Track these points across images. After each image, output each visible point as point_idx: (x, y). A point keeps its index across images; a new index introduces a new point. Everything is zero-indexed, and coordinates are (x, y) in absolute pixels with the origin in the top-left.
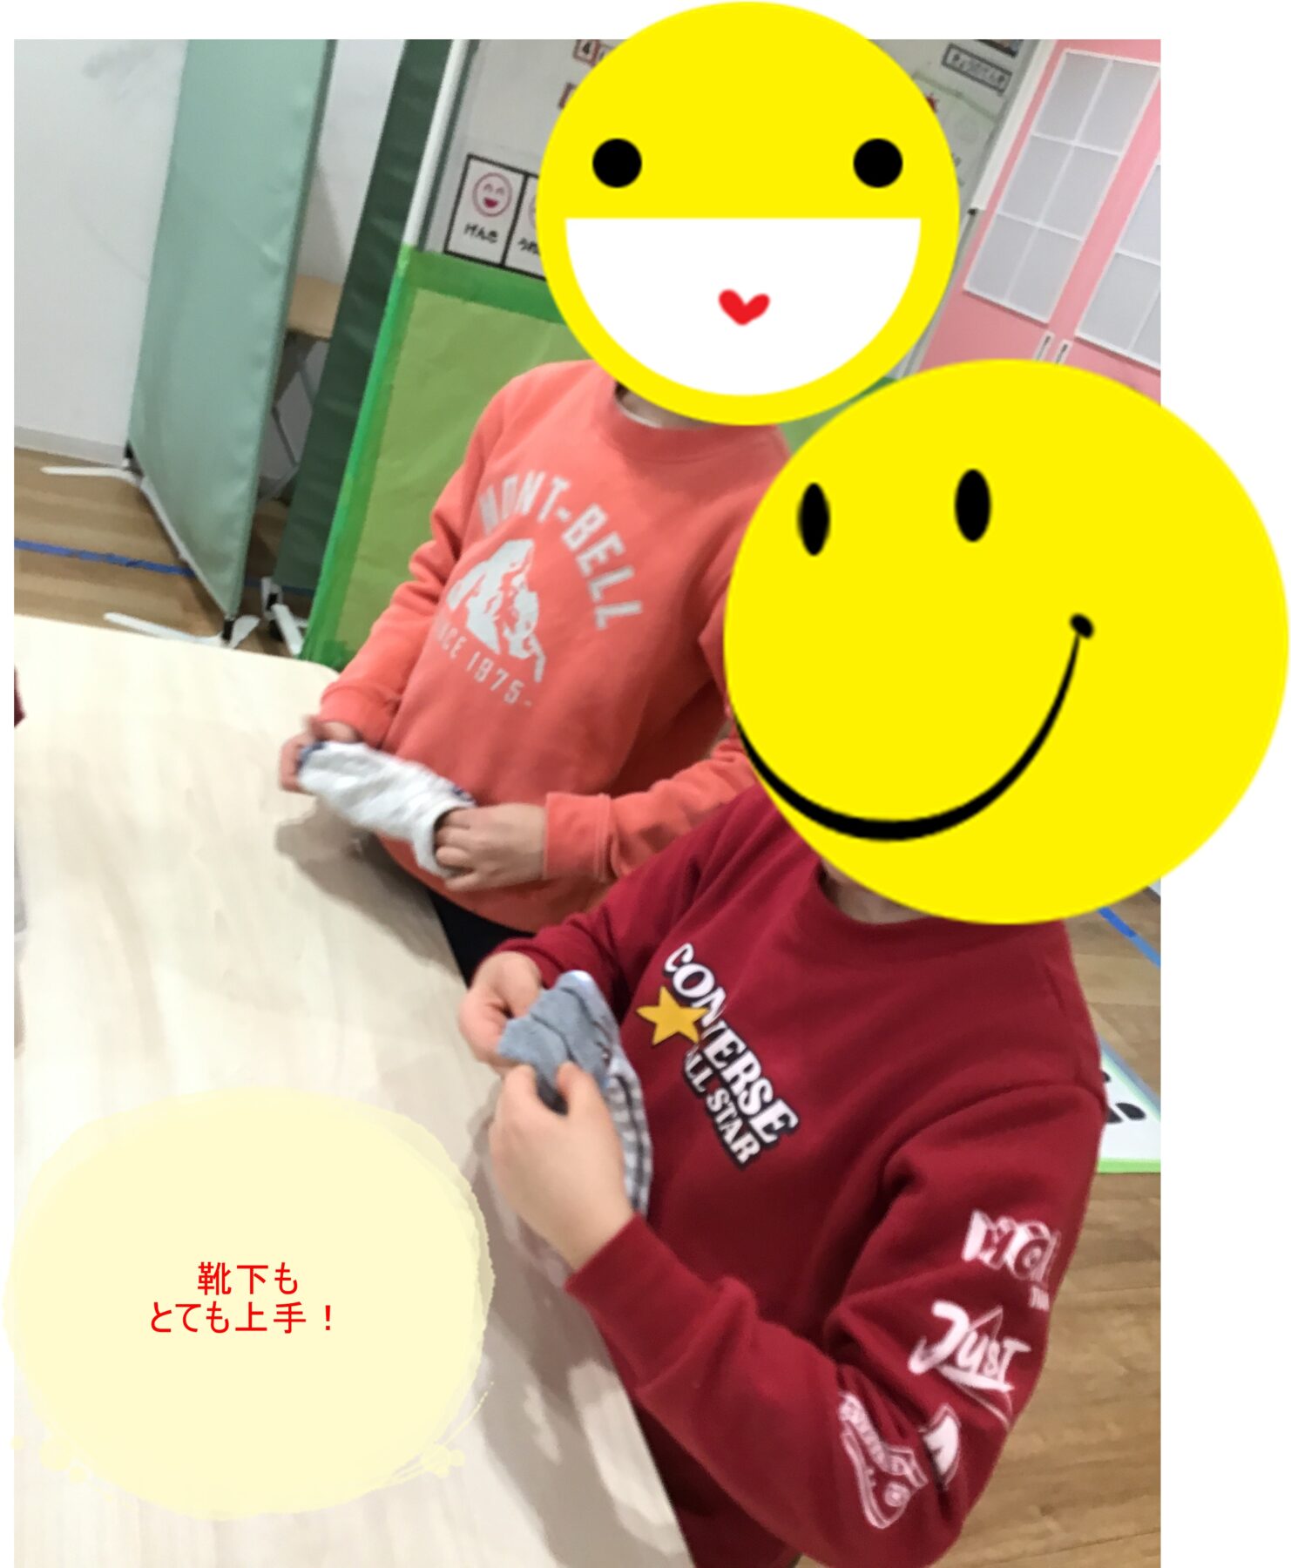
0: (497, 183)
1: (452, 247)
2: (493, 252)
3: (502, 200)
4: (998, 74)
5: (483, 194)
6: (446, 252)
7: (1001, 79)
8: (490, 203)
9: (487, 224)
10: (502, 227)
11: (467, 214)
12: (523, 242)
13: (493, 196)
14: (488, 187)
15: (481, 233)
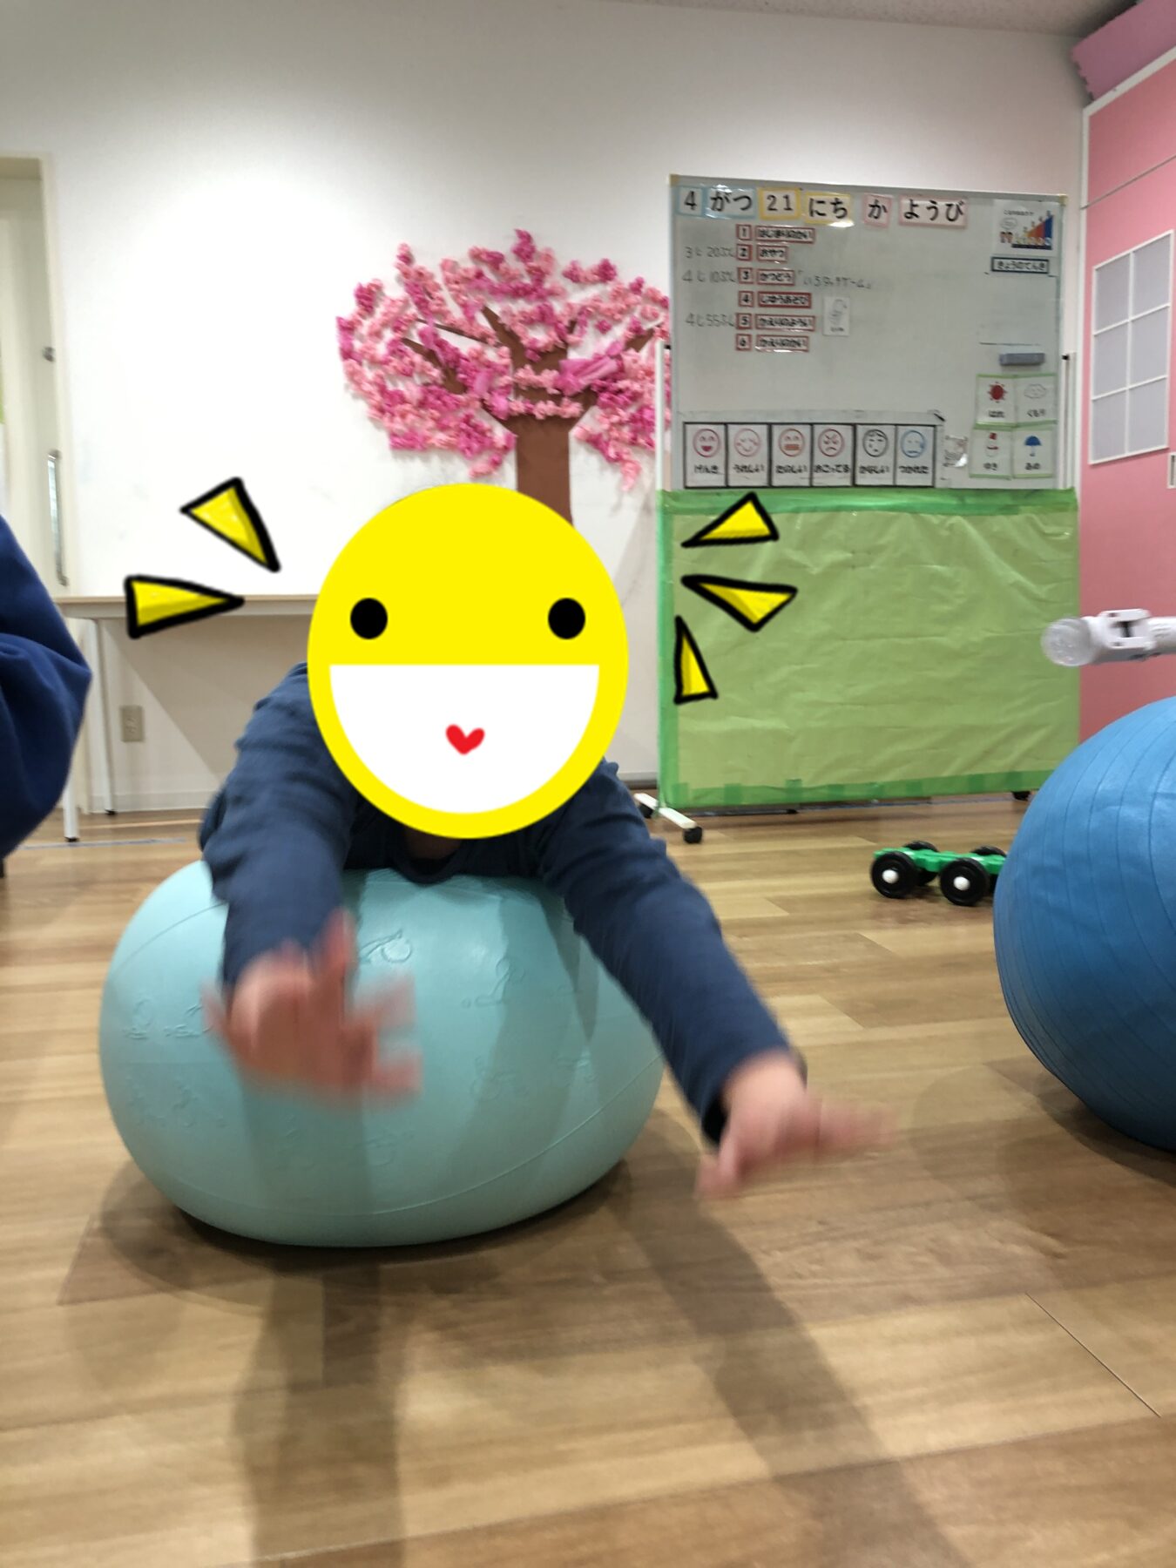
0: (707, 435)
1: (690, 484)
2: (716, 480)
3: (713, 444)
4: (1038, 264)
5: (700, 444)
6: (687, 488)
7: (1042, 266)
8: (707, 449)
9: (709, 463)
10: (718, 460)
11: (694, 460)
12: (737, 467)
13: (707, 444)
14: (704, 439)
15: (707, 470)
